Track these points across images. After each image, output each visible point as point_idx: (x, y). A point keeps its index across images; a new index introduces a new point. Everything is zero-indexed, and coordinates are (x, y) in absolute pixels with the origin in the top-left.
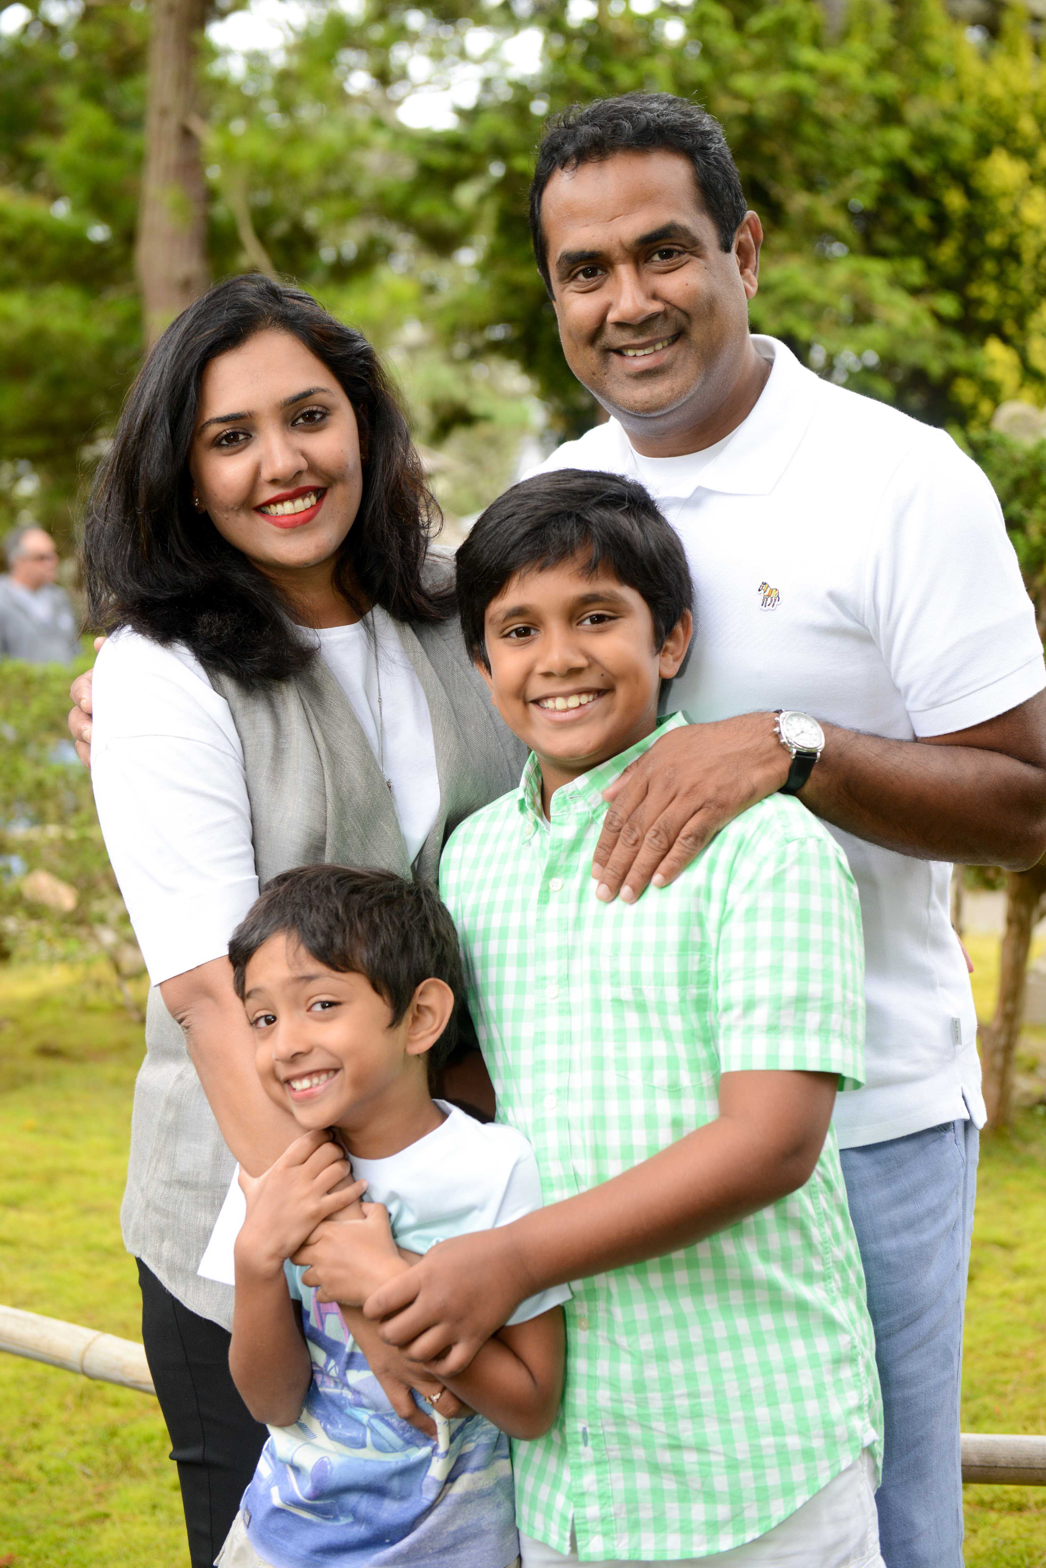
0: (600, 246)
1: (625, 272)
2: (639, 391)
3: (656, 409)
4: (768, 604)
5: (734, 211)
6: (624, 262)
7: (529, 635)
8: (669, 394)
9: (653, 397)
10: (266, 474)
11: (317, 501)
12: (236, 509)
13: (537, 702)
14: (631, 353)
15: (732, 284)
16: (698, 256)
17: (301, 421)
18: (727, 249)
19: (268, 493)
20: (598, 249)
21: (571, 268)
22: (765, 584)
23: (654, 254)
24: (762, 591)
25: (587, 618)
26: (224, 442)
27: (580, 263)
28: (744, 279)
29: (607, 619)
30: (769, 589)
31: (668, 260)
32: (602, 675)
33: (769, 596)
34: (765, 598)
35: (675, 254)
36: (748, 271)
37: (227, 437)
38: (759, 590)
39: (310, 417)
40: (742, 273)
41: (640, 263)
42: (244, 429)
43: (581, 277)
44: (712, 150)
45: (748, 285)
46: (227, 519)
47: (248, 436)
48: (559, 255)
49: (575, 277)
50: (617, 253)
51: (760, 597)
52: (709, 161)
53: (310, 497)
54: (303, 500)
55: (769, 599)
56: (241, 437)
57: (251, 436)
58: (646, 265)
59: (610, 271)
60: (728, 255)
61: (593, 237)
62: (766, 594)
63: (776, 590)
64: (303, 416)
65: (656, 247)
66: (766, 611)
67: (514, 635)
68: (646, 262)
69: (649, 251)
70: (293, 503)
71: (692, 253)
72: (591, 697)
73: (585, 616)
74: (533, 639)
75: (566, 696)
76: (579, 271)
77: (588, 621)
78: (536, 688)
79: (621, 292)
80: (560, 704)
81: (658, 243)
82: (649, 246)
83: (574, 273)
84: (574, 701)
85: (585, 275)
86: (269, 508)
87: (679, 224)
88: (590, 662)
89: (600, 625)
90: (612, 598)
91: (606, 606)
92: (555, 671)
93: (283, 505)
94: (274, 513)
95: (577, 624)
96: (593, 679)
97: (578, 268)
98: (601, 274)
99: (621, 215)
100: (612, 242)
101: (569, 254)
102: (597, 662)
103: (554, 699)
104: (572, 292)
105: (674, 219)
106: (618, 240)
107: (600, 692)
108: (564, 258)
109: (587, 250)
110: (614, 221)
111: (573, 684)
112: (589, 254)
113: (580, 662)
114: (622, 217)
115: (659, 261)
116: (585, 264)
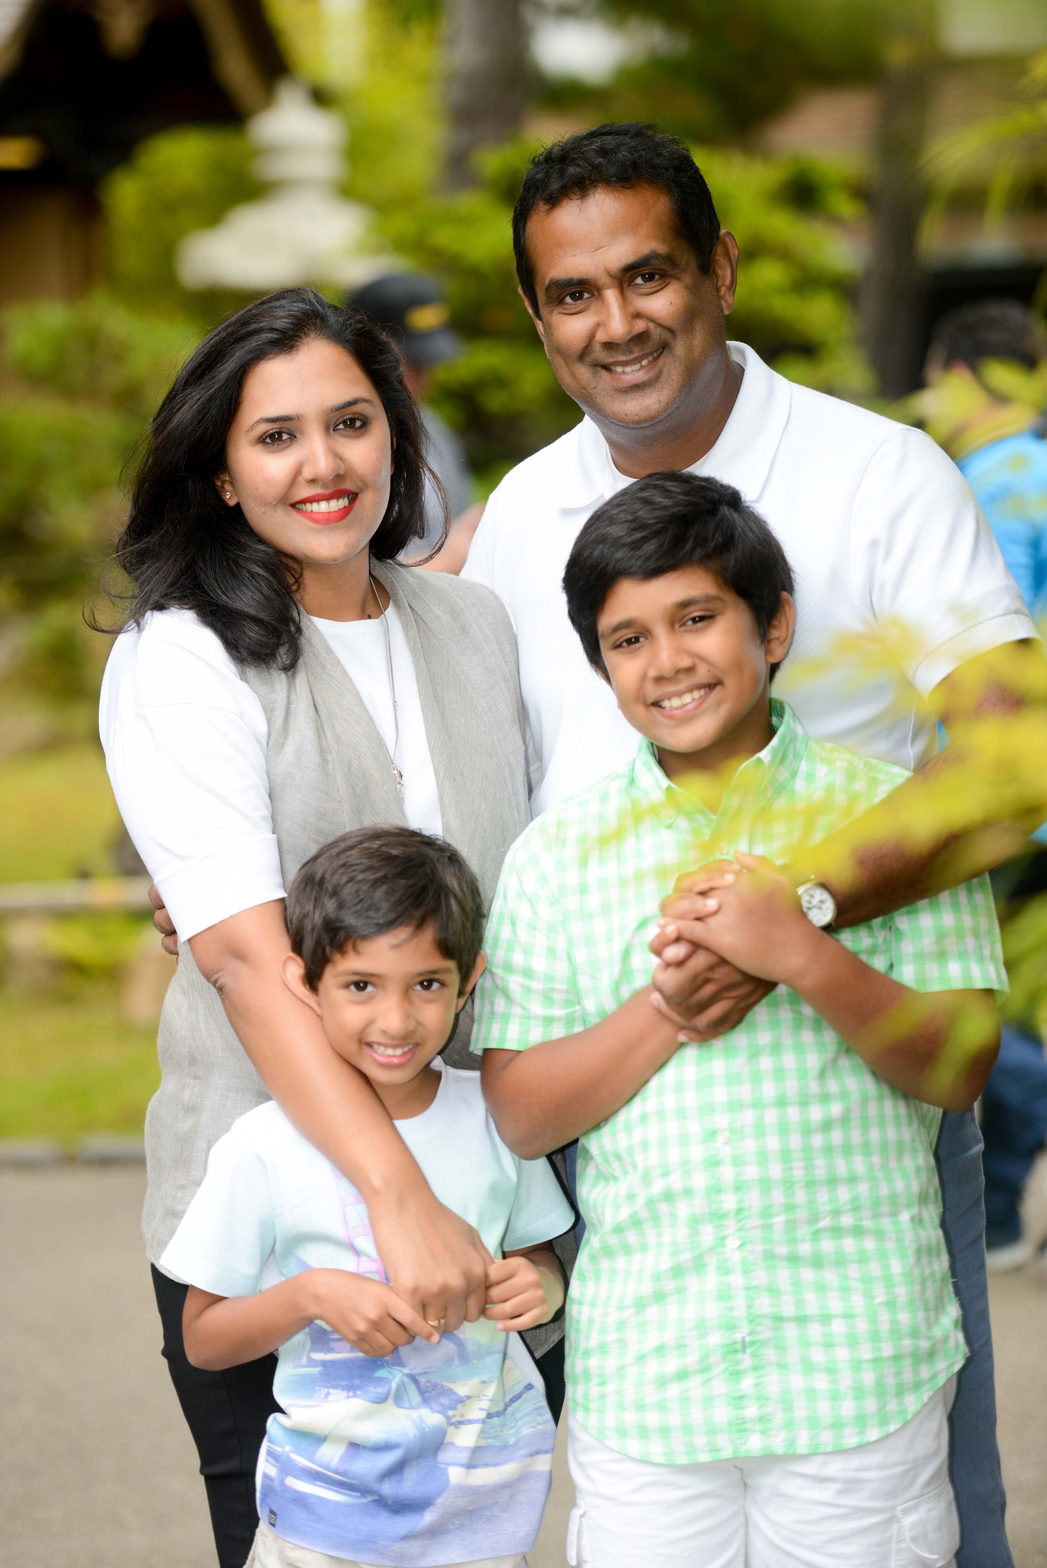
0: (586, 274)
1: (611, 295)
2: (628, 404)
3: (645, 421)
5: (709, 234)
6: (609, 287)
7: (639, 643)
8: (656, 407)
9: (642, 410)
10: (307, 473)
11: (349, 503)
12: (274, 503)
13: (656, 704)
14: (619, 369)
17: (341, 426)
18: (704, 270)
19: (306, 492)
20: (585, 277)
21: (559, 293)
23: (638, 278)
25: (688, 620)
26: (268, 440)
27: (567, 288)
29: (706, 619)
31: (651, 283)
32: (709, 671)
37: (272, 436)
39: (350, 423)
41: (625, 287)
42: (289, 429)
43: (569, 300)
46: (264, 513)
47: (293, 436)
48: (547, 282)
49: (563, 300)
50: (604, 279)
53: (343, 499)
54: (337, 501)
56: (285, 437)
57: (295, 437)
58: (630, 288)
59: (597, 295)
60: (707, 278)
61: (580, 266)
64: (344, 422)
65: (639, 273)
67: (625, 645)
68: (629, 285)
69: (634, 275)
70: (329, 503)
71: (671, 276)
72: (702, 692)
73: (686, 619)
74: (642, 647)
75: (680, 694)
76: (566, 296)
77: (690, 623)
78: (652, 692)
79: (609, 314)
80: (676, 702)
81: (641, 269)
82: (632, 272)
83: (561, 297)
84: (687, 698)
85: (572, 298)
86: (305, 505)
87: (659, 252)
88: (696, 660)
89: (699, 625)
90: (709, 599)
91: (702, 606)
92: (666, 675)
93: (318, 504)
94: (309, 510)
95: (680, 626)
96: (703, 674)
97: (566, 293)
98: (588, 298)
99: (606, 246)
100: (598, 270)
101: (557, 281)
102: (703, 659)
103: (669, 699)
104: (560, 315)
105: (654, 248)
106: (603, 269)
107: (710, 686)
108: (552, 284)
109: (575, 278)
110: (599, 251)
111: (685, 683)
112: (577, 282)
113: (686, 662)
114: (606, 248)
115: (642, 284)
116: (572, 289)
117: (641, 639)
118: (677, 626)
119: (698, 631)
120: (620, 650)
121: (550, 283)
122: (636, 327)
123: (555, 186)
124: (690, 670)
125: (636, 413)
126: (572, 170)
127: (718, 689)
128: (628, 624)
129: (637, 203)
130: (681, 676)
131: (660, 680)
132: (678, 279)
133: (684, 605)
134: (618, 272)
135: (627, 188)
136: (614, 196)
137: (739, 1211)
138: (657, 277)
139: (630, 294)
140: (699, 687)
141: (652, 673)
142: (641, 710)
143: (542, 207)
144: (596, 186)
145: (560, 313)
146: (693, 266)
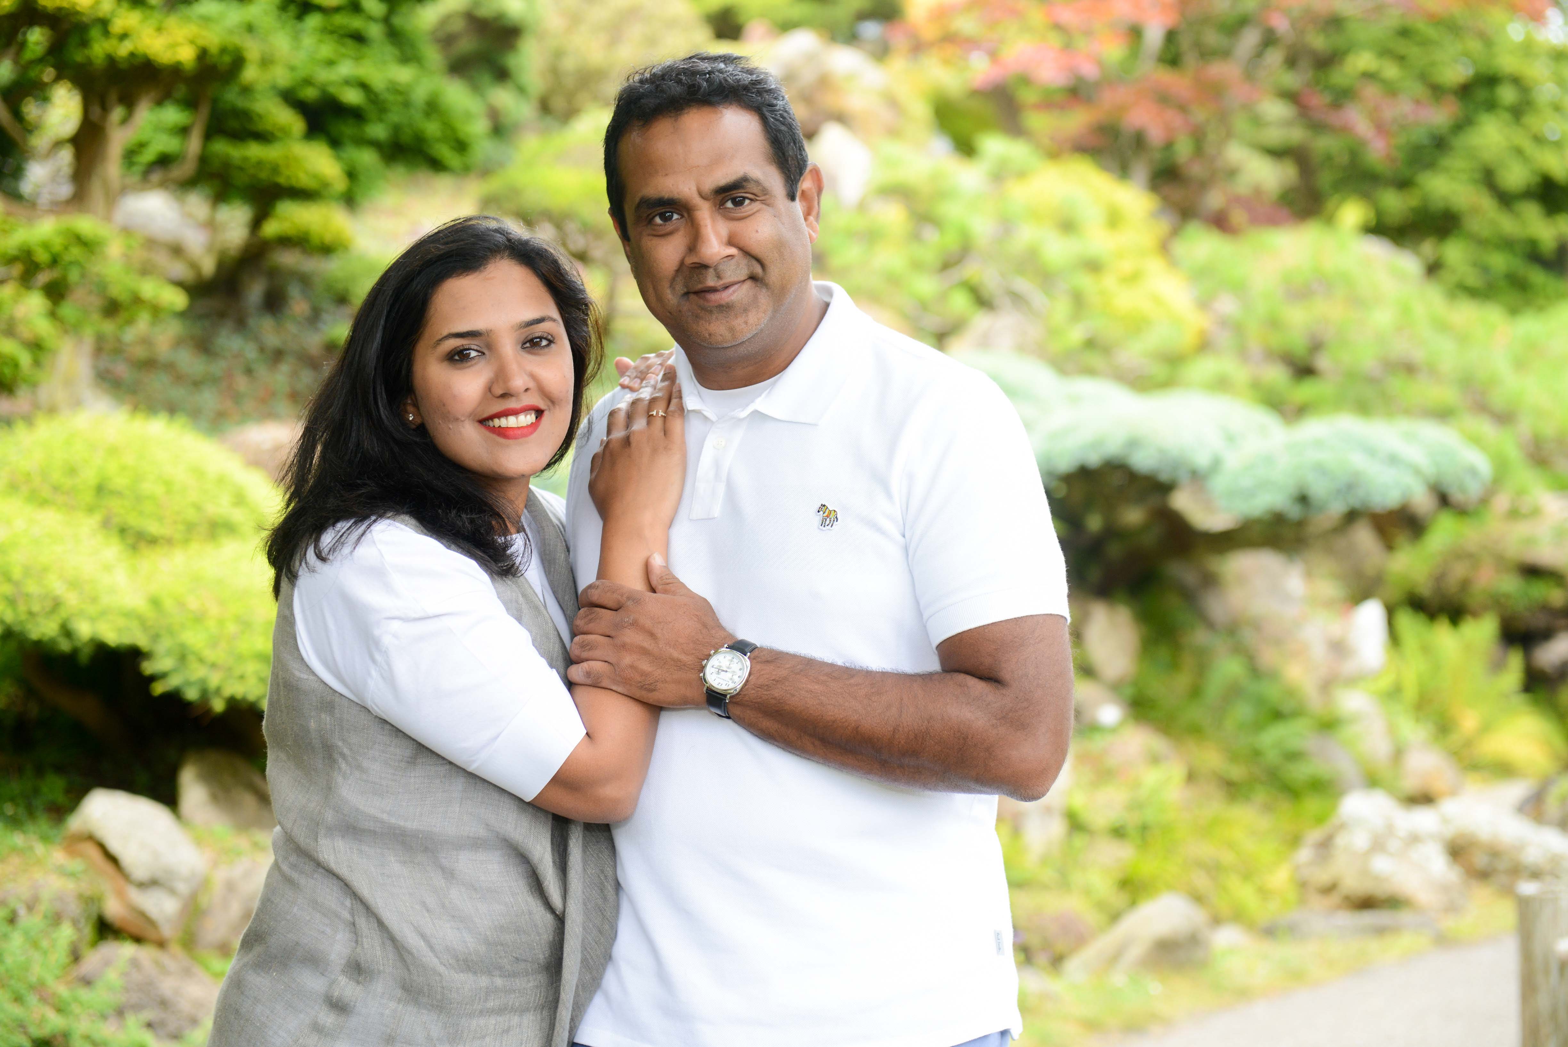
4: (827, 524)
5: (799, 163)
10: (498, 389)
11: (537, 418)
12: (462, 419)
15: (797, 230)
16: (768, 205)
17: (529, 345)
18: (792, 197)
19: (495, 407)
20: (676, 197)
21: (648, 213)
22: (824, 506)
24: (822, 512)
26: (457, 358)
27: (658, 208)
28: (807, 226)
30: (827, 511)
31: (740, 208)
33: (828, 516)
35: (747, 202)
36: (811, 218)
37: (458, 353)
38: (819, 512)
39: (535, 343)
40: (806, 219)
41: (715, 210)
42: (476, 346)
43: (658, 221)
44: (778, 108)
45: (811, 232)
46: (450, 429)
47: (481, 353)
48: (637, 200)
49: (652, 220)
51: (818, 518)
52: (776, 117)
53: (531, 415)
54: (526, 416)
55: (828, 519)
56: (475, 353)
57: (483, 354)
58: (721, 211)
59: (689, 215)
60: (793, 204)
62: (825, 515)
63: (835, 511)
64: (531, 341)
65: (730, 195)
66: (824, 531)
68: (720, 209)
69: (724, 199)
71: (763, 202)
76: (656, 215)
81: (732, 192)
82: (723, 195)
83: (651, 217)
85: (661, 219)
86: (493, 421)
93: (507, 419)
94: (497, 426)
97: (656, 213)
98: (678, 219)
101: (648, 200)
104: (650, 238)
106: (697, 188)
108: (643, 203)
112: (667, 201)
115: (732, 209)
116: (662, 209)
121: (640, 202)
125: (721, 334)
145: (649, 235)
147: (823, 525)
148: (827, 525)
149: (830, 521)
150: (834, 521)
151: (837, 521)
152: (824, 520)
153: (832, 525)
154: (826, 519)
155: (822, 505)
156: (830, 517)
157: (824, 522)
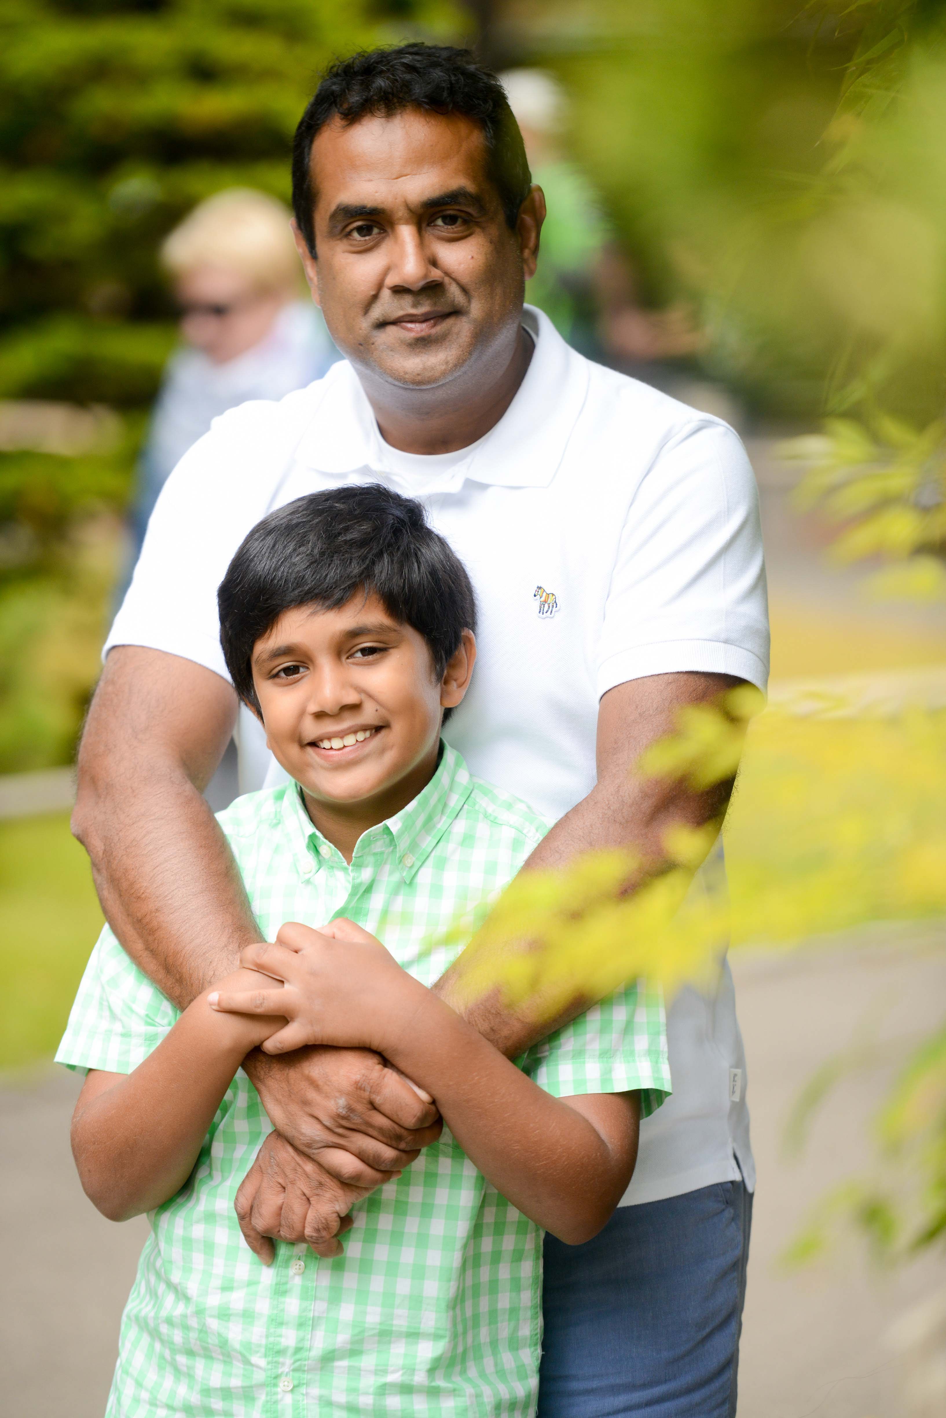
0: (383, 203)
1: (406, 233)
2: (412, 362)
3: (429, 382)
4: (545, 611)
6: (407, 223)
7: (298, 673)
8: (443, 367)
9: (424, 369)
13: (314, 744)
20: (380, 206)
21: (346, 222)
22: (541, 588)
23: (438, 218)
24: (538, 597)
25: (357, 652)
27: (358, 218)
29: (378, 651)
30: (545, 594)
31: (452, 228)
32: (377, 711)
33: (545, 602)
34: (543, 604)
35: (462, 222)
38: (535, 596)
41: (424, 225)
43: (356, 235)
49: (349, 234)
50: (401, 213)
51: (536, 604)
55: (546, 606)
58: (429, 228)
59: (389, 230)
61: (376, 192)
62: (543, 599)
63: (553, 595)
65: (442, 211)
66: (544, 618)
67: (282, 674)
68: (428, 225)
69: (435, 213)
71: (478, 224)
72: (368, 734)
73: (355, 649)
74: (302, 678)
75: (341, 735)
76: (354, 228)
77: (359, 654)
78: (311, 729)
79: (403, 255)
80: (336, 743)
81: (444, 208)
82: (433, 210)
83: (347, 229)
84: (350, 740)
85: (360, 232)
87: (468, 191)
88: (363, 697)
89: (371, 658)
90: (382, 629)
91: (375, 638)
92: (327, 710)
95: (348, 658)
96: (369, 714)
97: (354, 225)
98: (378, 235)
99: (408, 175)
100: (397, 201)
101: (345, 208)
102: (370, 696)
103: (329, 739)
104: (346, 255)
105: (464, 185)
106: (403, 200)
107: (377, 729)
108: (336, 209)
109: (369, 206)
110: (400, 179)
111: (348, 722)
112: (370, 210)
113: (352, 698)
114: (408, 176)
115: (442, 227)
117: (301, 670)
118: (344, 658)
119: (369, 664)
120: (277, 680)
122: (432, 273)
123: (354, 98)
124: (355, 708)
125: (419, 372)
126: (380, 82)
127: (383, 733)
128: (288, 651)
129: (449, 132)
130: (346, 714)
131: (320, 715)
132: (483, 229)
133: (354, 634)
134: (419, 206)
135: (440, 114)
136: (426, 120)
137: (298, 1350)
138: (459, 221)
139: (429, 234)
140: (364, 728)
141: (313, 708)
142: (294, 750)
143: (337, 122)
144: (404, 106)
145: (342, 250)
146: (501, 217)
147: (541, 612)
148: (546, 613)
149: (549, 607)
150: (553, 606)
151: (556, 607)
152: (542, 606)
153: (551, 612)
154: (544, 605)
155: (538, 587)
156: (549, 602)
157: (542, 609)
